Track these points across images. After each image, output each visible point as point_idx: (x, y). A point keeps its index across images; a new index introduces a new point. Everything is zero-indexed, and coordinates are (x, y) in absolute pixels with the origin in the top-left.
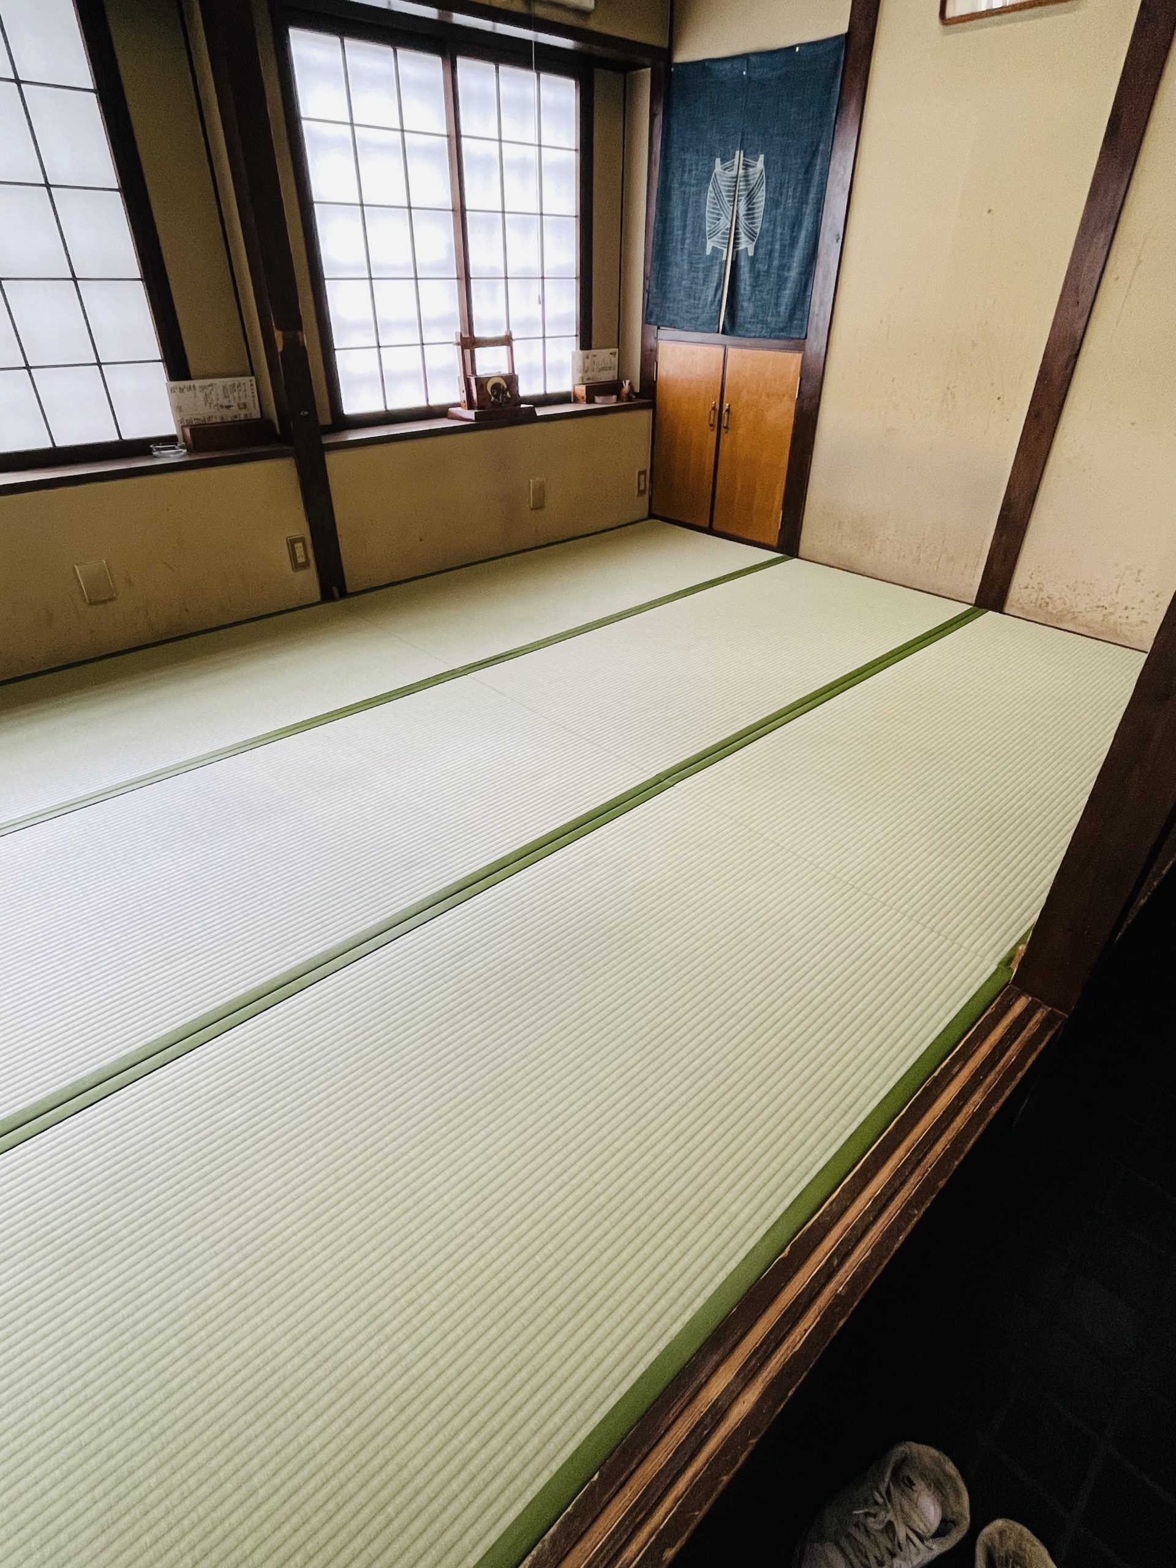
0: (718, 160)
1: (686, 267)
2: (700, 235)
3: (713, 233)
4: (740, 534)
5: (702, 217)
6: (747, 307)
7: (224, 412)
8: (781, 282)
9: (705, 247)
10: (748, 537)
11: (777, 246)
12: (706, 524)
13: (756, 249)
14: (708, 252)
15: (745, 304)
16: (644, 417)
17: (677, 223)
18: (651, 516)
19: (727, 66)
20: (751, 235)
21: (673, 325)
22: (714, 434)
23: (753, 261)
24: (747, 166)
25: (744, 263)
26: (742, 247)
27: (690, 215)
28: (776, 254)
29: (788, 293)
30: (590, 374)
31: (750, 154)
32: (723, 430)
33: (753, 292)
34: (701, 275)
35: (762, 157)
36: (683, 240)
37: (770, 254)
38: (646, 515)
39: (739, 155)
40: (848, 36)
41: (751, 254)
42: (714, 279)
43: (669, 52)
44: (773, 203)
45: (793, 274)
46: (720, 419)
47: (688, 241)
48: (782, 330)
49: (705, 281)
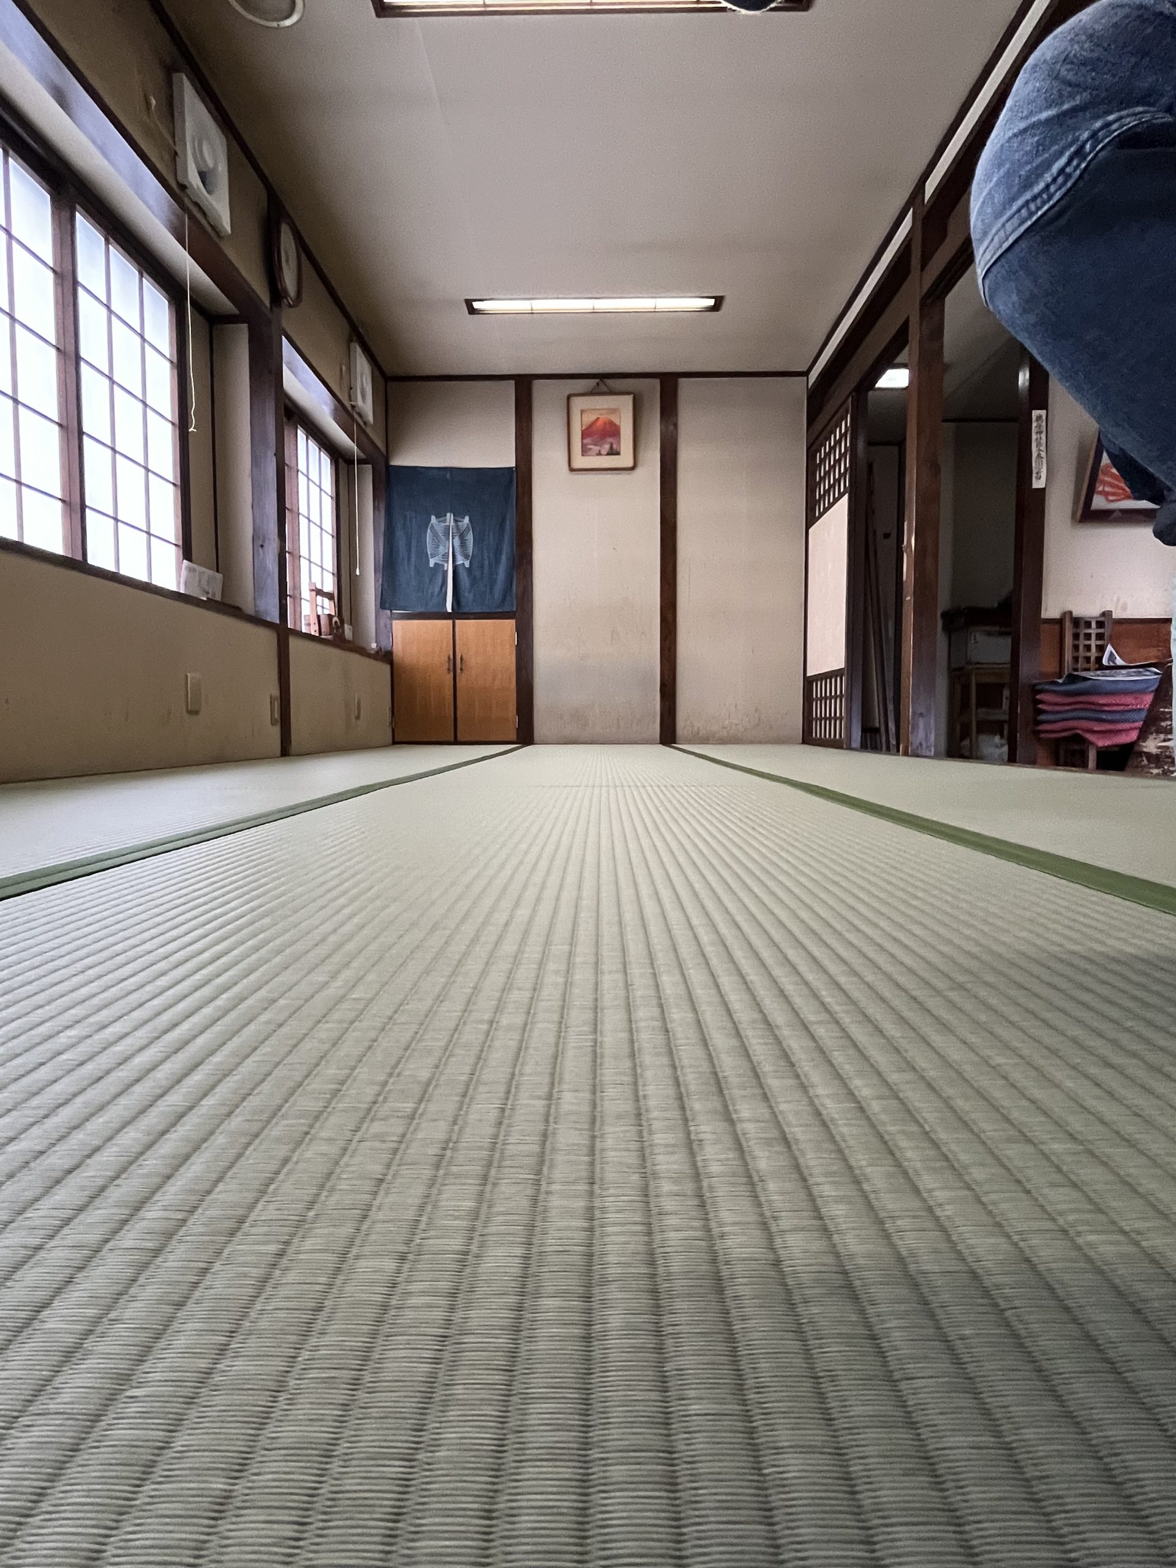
0: (433, 518)
1: (413, 573)
2: (423, 556)
4: (483, 739)
5: (424, 547)
6: (467, 596)
8: (493, 582)
9: (428, 562)
10: (490, 739)
11: (486, 561)
12: (452, 738)
13: (471, 563)
14: (432, 565)
16: (383, 667)
17: (402, 551)
18: (395, 742)
19: (435, 472)
22: (450, 677)
24: (456, 521)
26: (459, 562)
27: (413, 543)
28: (486, 567)
29: (498, 587)
31: (459, 515)
32: (458, 673)
33: (471, 587)
34: (427, 578)
35: (467, 518)
36: (409, 558)
37: (482, 566)
38: (391, 742)
39: (450, 517)
40: (515, 468)
41: (467, 564)
42: (439, 581)
43: (387, 458)
44: (477, 540)
45: (501, 577)
46: (455, 665)
47: (413, 559)
48: (497, 607)
49: (431, 581)
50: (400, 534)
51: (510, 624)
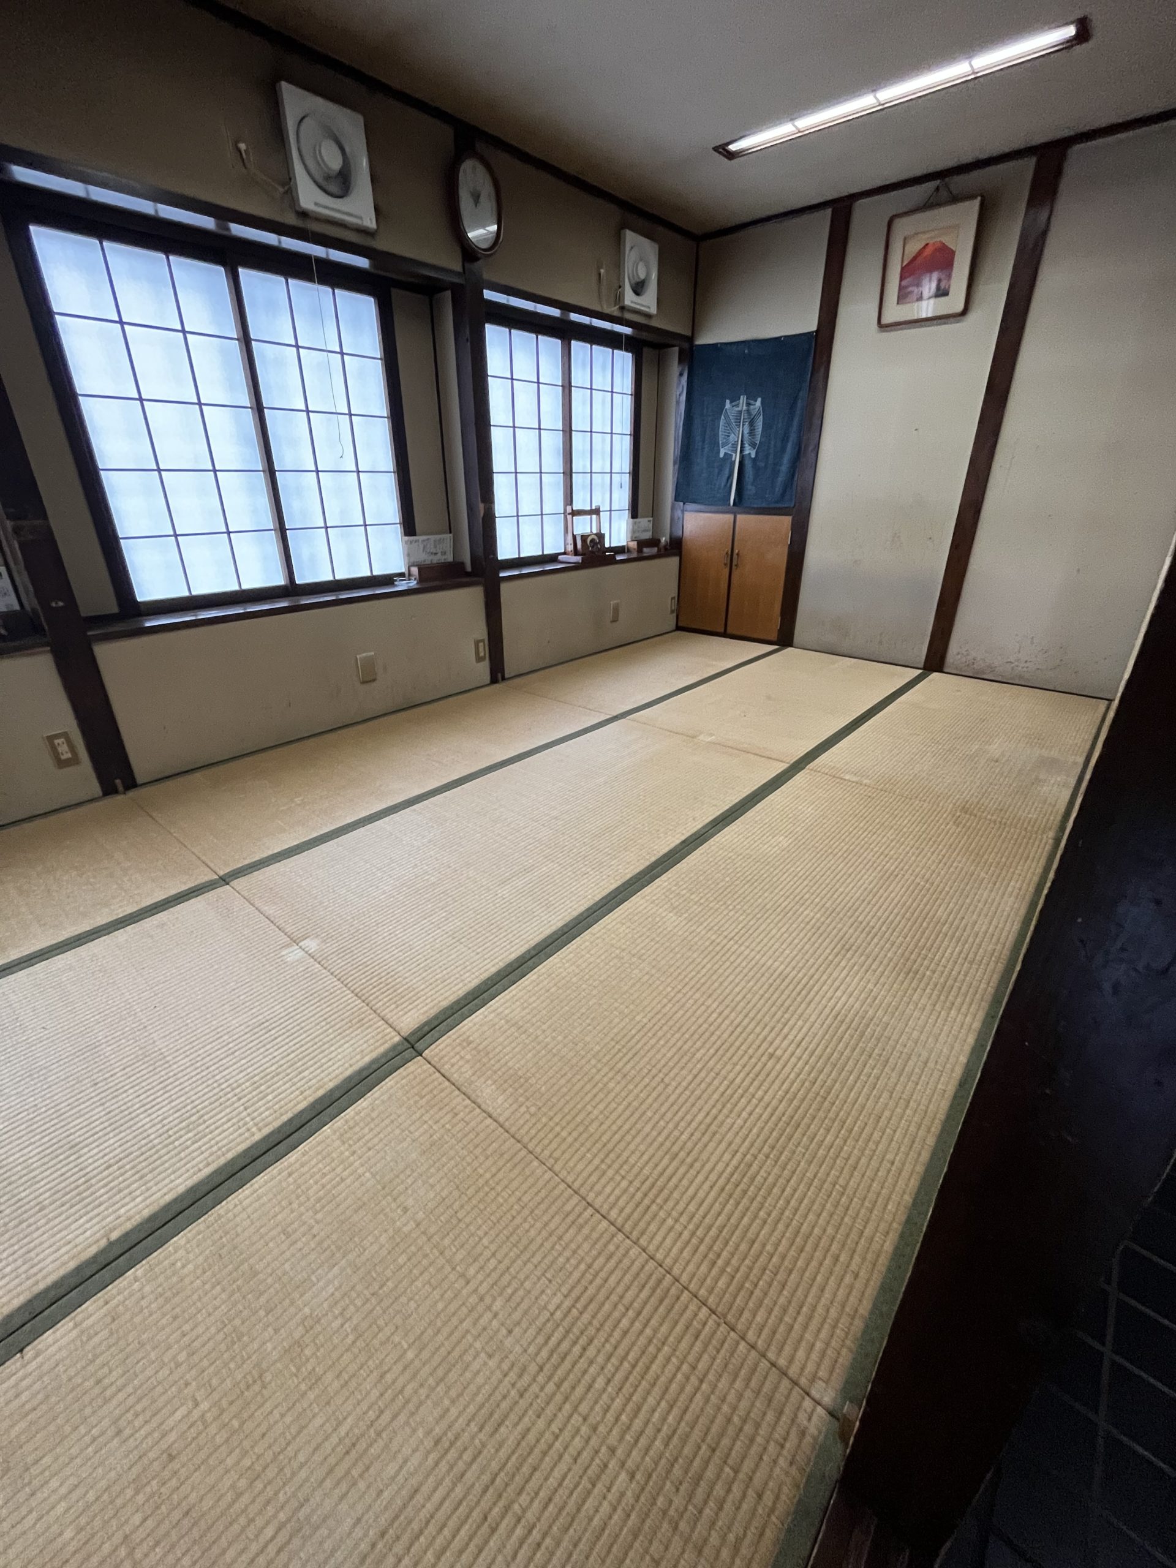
0: (728, 401)
1: (705, 465)
2: (715, 445)
3: (724, 445)
4: (749, 635)
5: (716, 435)
6: (750, 489)
7: (432, 557)
8: (775, 473)
9: (719, 452)
10: (755, 636)
11: (772, 451)
12: (722, 630)
13: (757, 453)
14: (722, 455)
15: (749, 487)
16: (675, 560)
17: (698, 438)
18: (678, 628)
19: (734, 348)
20: (753, 445)
21: (694, 502)
22: (727, 571)
23: (754, 460)
24: (748, 404)
25: (748, 465)
26: (746, 452)
27: (708, 432)
28: (771, 457)
29: (781, 479)
30: (637, 535)
31: (752, 397)
32: (734, 567)
33: (755, 480)
34: (716, 471)
35: (759, 400)
36: (703, 448)
37: (767, 456)
38: (674, 627)
39: (743, 399)
40: (817, 331)
41: (753, 456)
42: (727, 472)
43: (690, 339)
44: (766, 426)
45: (784, 467)
46: (732, 559)
47: (706, 450)
48: (777, 502)
49: (719, 473)
50: (697, 422)
51: (786, 521)
